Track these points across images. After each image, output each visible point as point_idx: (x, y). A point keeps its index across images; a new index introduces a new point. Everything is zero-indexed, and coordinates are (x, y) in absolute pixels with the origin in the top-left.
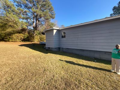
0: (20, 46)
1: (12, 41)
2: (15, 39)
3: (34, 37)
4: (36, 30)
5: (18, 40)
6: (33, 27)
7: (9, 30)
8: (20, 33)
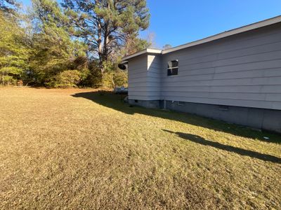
0: (73, 96)
1: (59, 87)
2: (64, 83)
3: (101, 76)
4: (106, 59)
5: (69, 84)
6: (100, 54)
7: (52, 63)
8: (72, 68)
